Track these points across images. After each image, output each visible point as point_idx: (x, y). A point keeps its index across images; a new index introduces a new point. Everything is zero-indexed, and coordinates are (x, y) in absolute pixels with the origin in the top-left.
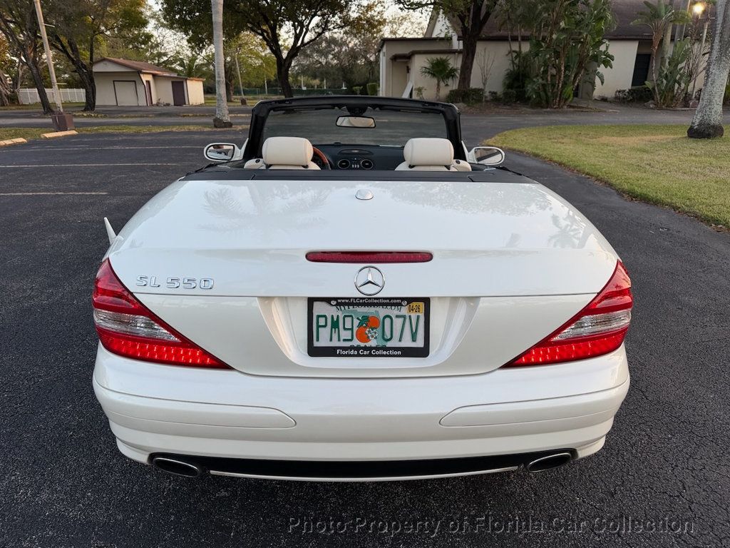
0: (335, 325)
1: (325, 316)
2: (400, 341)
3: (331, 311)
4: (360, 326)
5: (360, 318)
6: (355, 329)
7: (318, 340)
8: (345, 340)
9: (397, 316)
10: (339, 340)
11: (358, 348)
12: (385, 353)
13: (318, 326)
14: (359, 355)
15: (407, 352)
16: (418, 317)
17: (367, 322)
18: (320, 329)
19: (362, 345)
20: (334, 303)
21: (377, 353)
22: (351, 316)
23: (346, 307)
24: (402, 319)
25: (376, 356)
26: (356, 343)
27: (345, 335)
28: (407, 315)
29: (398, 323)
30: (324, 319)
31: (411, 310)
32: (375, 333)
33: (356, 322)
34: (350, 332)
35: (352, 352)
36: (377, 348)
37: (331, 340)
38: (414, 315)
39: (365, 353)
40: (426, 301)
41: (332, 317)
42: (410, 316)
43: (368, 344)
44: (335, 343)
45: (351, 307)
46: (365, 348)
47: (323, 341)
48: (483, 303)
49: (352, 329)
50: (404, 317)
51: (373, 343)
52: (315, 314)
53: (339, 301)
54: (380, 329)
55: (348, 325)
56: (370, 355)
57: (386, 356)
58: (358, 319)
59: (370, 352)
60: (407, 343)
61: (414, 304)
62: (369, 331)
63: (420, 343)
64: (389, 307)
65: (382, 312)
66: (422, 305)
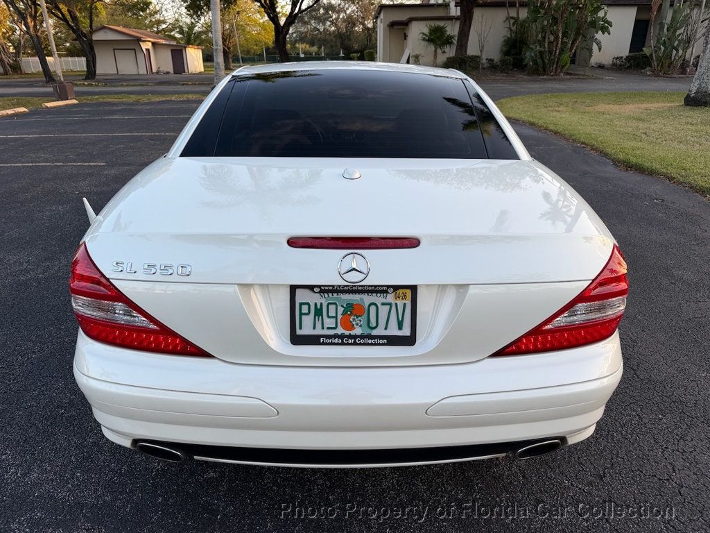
0: (319, 312)
1: (308, 304)
2: (386, 328)
3: (314, 299)
4: (344, 313)
5: (345, 306)
6: (340, 317)
7: (301, 328)
8: (328, 328)
9: (383, 304)
10: (323, 328)
11: (342, 337)
12: (370, 341)
13: (301, 314)
14: (343, 344)
15: (393, 341)
16: (405, 305)
17: (351, 309)
18: (303, 317)
19: (347, 333)
20: (317, 290)
21: (362, 341)
22: (335, 304)
23: (330, 295)
24: (388, 307)
25: (360, 344)
26: (340, 331)
27: (329, 322)
28: (393, 302)
29: (384, 311)
30: (307, 306)
31: (397, 297)
32: (360, 321)
33: (341, 310)
34: (334, 320)
35: (336, 341)
36: (362, 337)
37: (314, 328)
38: (400, 303)
39: (350, 341)
40: (414, 289)
41: (316, 304)
42: (396, 304)
43: (353, 333)
44: (318, 331)
45: (335, 295)
46: (350, 337)
47: (306, 329)
48: (472, 290)
49: (336, 317)
50: (390, 304)
51: (358, 331)
52: (298, 301)
53: (322, 288)
54: (365, 315)
55: (332, 313)
56: (355, 344)
57: (372, 344)
58: (342, 306)
59: (355, 341)
60: (393, 331)
61: (401, 291)
62: (354, 319)
63: (406, 331)
64: (374, 294)
65: (367, 299)
66: (409, 292)
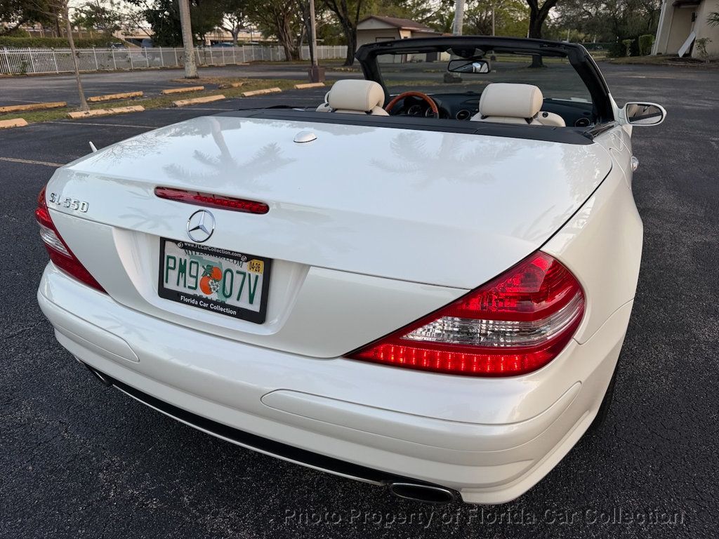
0: (182, 270)
1: (174, 258)
2: (238, 299)
3: (180, 254)
4: (204, 275)
5: (205, 267)
6: (200, 277)
7: (167, 282)
8: (190, 287)
9: (238, 272)
10: (185, 286)
11: (198, 298)
12: (221, 309)
13: (168, 268)
14: (198, 306)
15: (242, 314)
16: (257, 277)
17: (212, 273)
18: (169, 270)
19: (205, 296)
20: (179, 245)
21: (215, 308)
22: (197, 263)
23: (194, 252)
24: (242, 276)
25: (213, 310)
26: (199, 292)
27: (191, 282)
28: (248, 272)
29: (238, 279)
30: (173, 261)
31: (252, 267)
32: (217, 286)
33: (201, 271)
34: (194, 280)
35: (193, 301)
36: (216, 303)
37: (178, 284)
38: (253, 274)
39: (205, 305)
40: (268, 263)
41: (181, 260)
42: (249, 275)
43: (210, 297)
44: (181, 289)
45: (198, 253)
46: (206, 300)
47: (171, 285)
48: (312, 271)
49: (196, 277)
50: (244, 274)
51: (214, 296)
52: (167, 254)
53: (186, 244)
54: (222, 281)
55: (194, 273)
56: (208, 309)
57: (222, 313)
58: (203, 267)
59: (208, 305)
60: (244, 304)
61: (255, 261)
62: (212, 283)
63: (256, 307)
64: (231, 260)
65: (226, 264)
66: (262, 264)
